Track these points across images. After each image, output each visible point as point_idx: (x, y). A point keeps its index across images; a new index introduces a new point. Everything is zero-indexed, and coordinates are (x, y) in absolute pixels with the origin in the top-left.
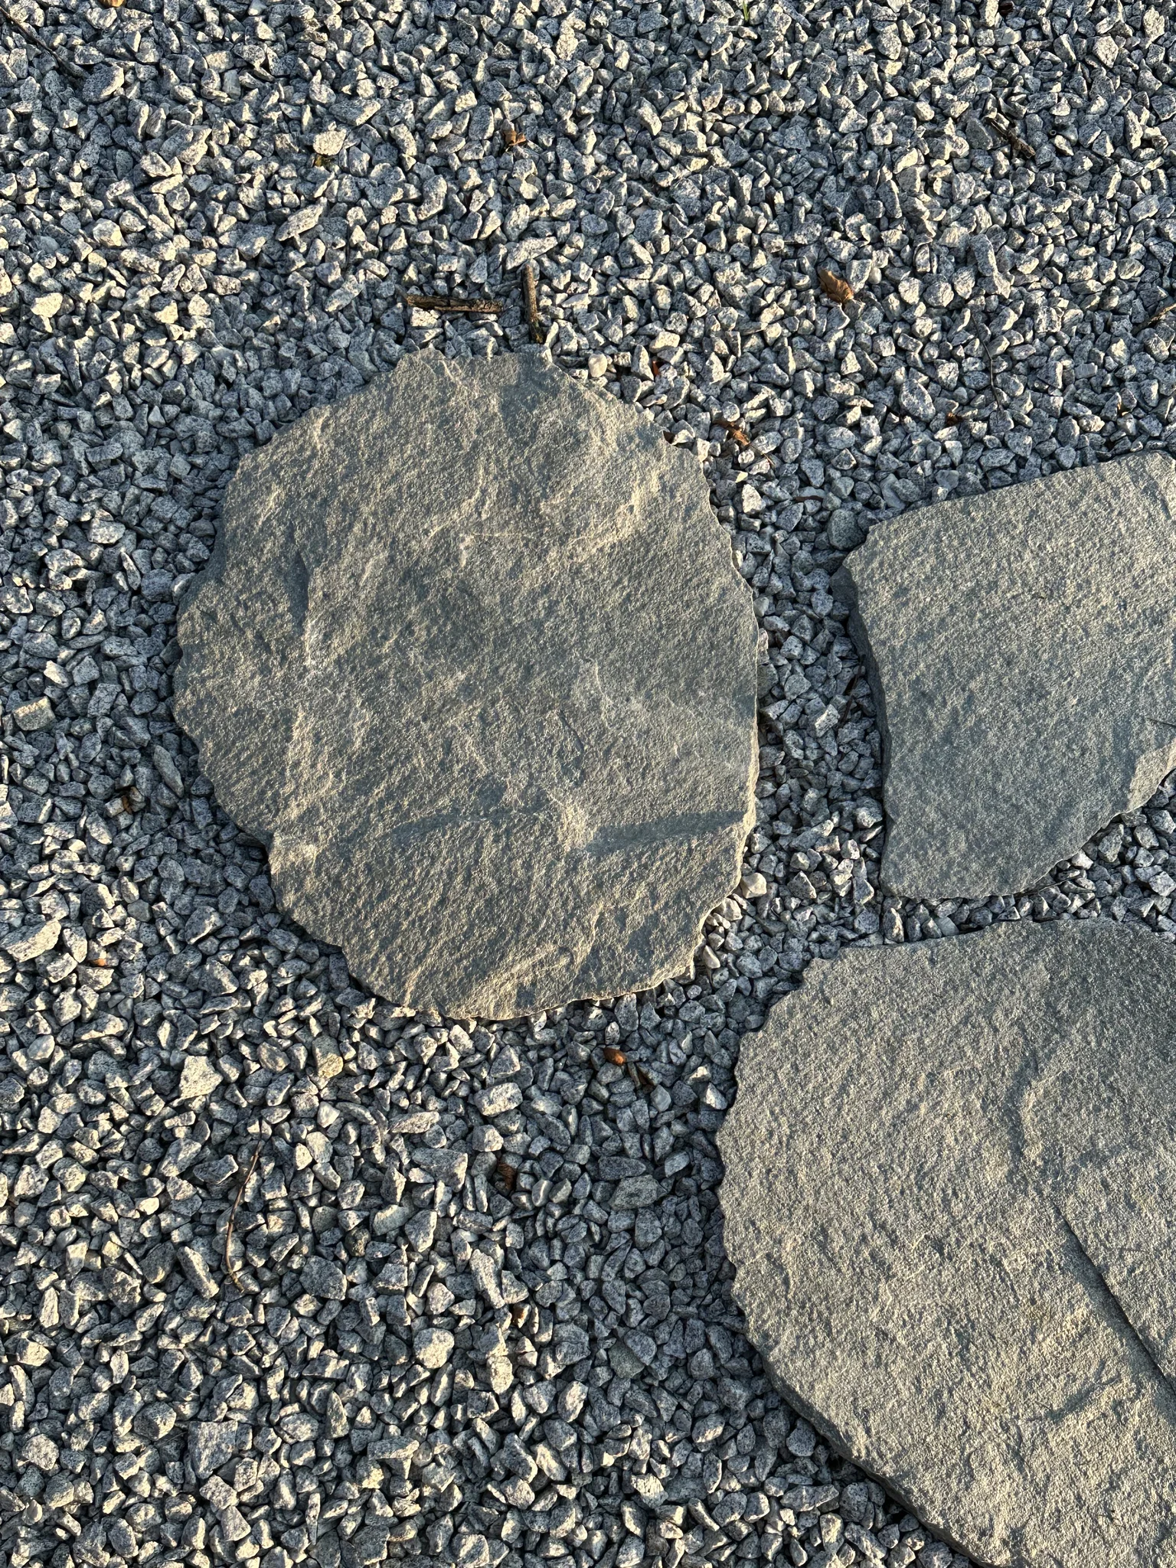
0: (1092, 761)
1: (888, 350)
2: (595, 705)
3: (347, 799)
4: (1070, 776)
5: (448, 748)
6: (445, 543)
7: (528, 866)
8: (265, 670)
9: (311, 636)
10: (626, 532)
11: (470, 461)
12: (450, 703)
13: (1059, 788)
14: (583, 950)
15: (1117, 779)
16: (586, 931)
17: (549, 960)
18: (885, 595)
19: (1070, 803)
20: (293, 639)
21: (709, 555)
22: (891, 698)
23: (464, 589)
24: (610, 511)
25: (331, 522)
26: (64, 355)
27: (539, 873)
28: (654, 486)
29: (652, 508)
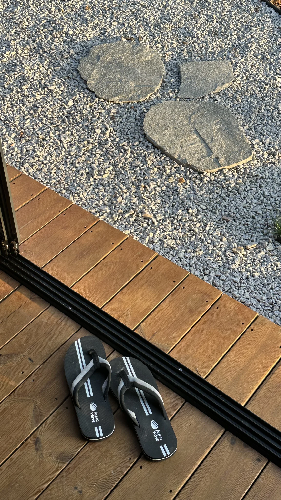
0: (211, 86)
1: (191, 50)
2: (138, 74)
3: (99, 78)
4: (207, 87)
5: (116, 75)
6: (121, 58)
7: (124, 87)
8: (91, 66)
9: (99, 63)
10: (147, 59)
11: (126, 50)
12: (117, 72)
13: (205, 88)
14: (130, 96)
15: (214, 88)
16: (131, 94)
17: (125, 96)
18: (184, 69)
19: (207, 90)
20: (97, 64)
21: (159, 63)
22: (183, 78)
23: (122, 62)
24: (146, 57)
25: (105, 53)
26: (72, 38)
27: (126, 88)
28: (153, 56)
29: (152, 58)
